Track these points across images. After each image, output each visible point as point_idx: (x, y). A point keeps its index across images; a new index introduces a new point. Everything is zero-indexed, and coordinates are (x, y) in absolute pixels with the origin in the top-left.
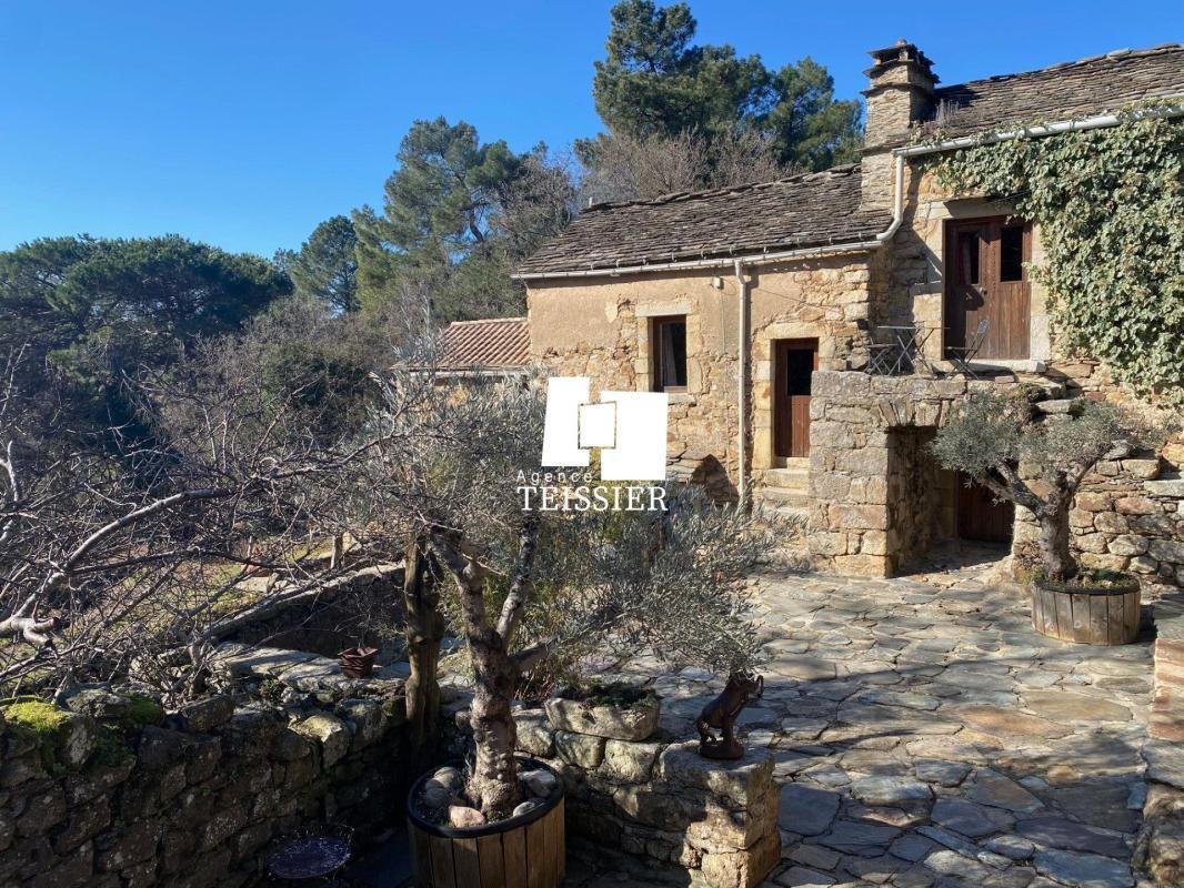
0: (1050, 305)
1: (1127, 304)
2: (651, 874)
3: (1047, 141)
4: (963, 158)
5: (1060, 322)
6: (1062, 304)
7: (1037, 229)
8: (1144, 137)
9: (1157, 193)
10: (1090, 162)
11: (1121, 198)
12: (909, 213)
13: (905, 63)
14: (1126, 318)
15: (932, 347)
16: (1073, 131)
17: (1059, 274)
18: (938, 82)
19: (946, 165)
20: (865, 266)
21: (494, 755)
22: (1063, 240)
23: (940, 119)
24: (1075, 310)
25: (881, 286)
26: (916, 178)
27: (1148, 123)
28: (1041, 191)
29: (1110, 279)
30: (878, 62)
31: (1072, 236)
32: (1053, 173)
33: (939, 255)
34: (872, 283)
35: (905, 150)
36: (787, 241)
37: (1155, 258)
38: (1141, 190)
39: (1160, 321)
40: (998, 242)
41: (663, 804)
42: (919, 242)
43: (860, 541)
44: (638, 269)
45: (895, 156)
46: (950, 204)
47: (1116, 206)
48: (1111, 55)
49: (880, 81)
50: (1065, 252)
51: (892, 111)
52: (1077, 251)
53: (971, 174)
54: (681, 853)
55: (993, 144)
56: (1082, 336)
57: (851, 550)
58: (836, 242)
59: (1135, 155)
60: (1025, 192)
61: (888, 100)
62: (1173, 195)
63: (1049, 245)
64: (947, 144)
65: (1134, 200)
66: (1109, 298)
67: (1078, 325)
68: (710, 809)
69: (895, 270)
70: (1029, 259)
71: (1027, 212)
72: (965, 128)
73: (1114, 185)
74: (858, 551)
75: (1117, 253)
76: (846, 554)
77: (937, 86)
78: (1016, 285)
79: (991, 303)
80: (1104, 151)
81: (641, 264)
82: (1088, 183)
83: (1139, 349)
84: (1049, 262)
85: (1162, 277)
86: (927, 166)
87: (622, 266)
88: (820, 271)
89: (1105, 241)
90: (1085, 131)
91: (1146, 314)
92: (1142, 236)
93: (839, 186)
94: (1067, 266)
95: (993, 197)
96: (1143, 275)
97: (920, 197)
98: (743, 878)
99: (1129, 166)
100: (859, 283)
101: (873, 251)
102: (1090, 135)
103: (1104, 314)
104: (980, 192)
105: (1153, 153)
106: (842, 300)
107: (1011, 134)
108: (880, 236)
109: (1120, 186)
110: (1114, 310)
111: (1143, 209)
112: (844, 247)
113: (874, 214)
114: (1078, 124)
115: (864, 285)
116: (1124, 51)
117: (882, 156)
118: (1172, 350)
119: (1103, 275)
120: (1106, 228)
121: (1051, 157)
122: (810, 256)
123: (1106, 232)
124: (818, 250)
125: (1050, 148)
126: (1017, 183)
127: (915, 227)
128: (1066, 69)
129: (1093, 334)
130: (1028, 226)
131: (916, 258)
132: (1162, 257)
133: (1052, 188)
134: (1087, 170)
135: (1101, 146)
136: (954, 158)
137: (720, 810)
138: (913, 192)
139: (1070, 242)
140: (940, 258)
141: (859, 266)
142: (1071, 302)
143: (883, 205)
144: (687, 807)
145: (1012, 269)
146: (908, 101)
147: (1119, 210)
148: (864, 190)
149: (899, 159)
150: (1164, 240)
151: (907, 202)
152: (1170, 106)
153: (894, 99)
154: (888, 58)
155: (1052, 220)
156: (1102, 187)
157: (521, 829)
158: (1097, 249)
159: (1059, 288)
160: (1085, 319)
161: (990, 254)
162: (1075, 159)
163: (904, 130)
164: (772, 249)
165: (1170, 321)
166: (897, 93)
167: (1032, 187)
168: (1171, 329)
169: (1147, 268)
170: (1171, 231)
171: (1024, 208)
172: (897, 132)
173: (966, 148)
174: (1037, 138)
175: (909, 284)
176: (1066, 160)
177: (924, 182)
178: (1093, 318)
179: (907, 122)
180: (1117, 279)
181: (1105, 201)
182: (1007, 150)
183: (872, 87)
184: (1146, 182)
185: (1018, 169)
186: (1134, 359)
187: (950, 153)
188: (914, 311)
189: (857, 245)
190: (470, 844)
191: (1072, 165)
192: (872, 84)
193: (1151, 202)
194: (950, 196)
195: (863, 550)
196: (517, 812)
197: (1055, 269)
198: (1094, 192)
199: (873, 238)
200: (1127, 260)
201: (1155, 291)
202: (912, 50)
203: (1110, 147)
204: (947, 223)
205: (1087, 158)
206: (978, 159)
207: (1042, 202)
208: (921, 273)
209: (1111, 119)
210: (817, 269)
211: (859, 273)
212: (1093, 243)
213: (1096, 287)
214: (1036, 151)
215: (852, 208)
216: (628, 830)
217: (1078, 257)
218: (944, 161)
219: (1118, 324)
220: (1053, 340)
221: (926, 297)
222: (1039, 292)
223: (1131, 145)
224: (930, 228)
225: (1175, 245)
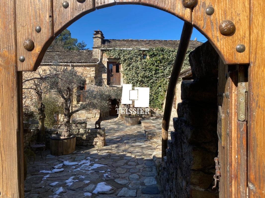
0: (123, 77)
1: (134, 77)
2: (88, 147)
3: (123, 51)
4: (110, 52)
5: (125, 80)
6: (125, 77)
7: (121, 65)
8: (136, 52)
9: (138, 61)
10: (129, 55)
11: (133, 61)
12: (101, 59)
13: (100, 34)
14: (134, 79)
15: (106, 83)
16: (126, 50)
17: (125, 72)
18: (104, 38)
19: (107, 52)
20: (94, 68)
21: (68, 128)
22: (125, 67)
23: (106, 44)
24: (127, 78)
25: (97, 71)
26: (102, 54)
27: (136, 51)
28: (122, 59)
29: (132, 73)
30: (95, 33)
31: (126, 66)
32: (124, 56)
33: (106, 67)
34: (96, 70)
35: (101, 48)
36: (80, 61)
37: (137, 71)
38: (136, 60)
39: (138, 80)
40: (115, 66)
41: (90, 136)
42: (103, 65)
43: (95, 115)
44: (48, 63)
45: (99, 49)
46: (108, 59)
47: (132, 62)
48: (130, 39)
49: (96, 36)
50: (126, 69)
51: (98, 41)
52: (127, 69)
53: (111, 54)
54: (93, 143)
55: (115, 50)
56: (128, 82)
57: (94, 117)
58: (89, 63)
59: (135, 55)
60: (120, 59)
61: (97, 40)
62: (140, 62)
63: (123, 67)
64: (108, 49)
65: (135, 62)
66: (132, 76)
67: (127, 80)
68: (98, 135)
69: (99, 69)
70: (120, 69)
71: (120, 62)
72: (111, 47)
73: (132, 59)
74: (95, 117)
75: (133, 69)
76: (93, 118)
77: (104, 39)
78: (118, 73)
79: (114, 76)
80: (131, 54)
81: (49, 62)
82: (128, 58)
83: (136, 84)
84: (123, 70)
85: (138, 73)
86: (104, 52)
87: (44, 62)
88: (86, 68)
89: (131, 67)
90: (128, 50)
91: (136, 79)
92: (136, 67)
93: (87, 53)
94: (126, 71)
95: (115, 59)
96: (136, 73)
97: (103, 57)
98: (103, 144)
99: (134, 56)
100: (93, 70)
101: (96, 65)
102: (129, 51)
103: (131, 78)
104: (113, 57)
105: (137, 55)
106: (90, 73)
107: (118, 49)
108: (97, 62)
109: (133, 59)
110: (132, 78)
111: (136, 63)
112: (91, 64)
113: (95, 59)
114: (127, 49)
115: (94, 71)
116: (131, 39)
117: (96, 49)
118: (140, 84)
119: (131, 73)
120: (131, 65)
121: (123, 53)
122: (84, 65)
123: (131, 66)
124: (86, 64)
125: (124, 52)
126: (119, 57)
127: (102, 62)
128: (123, 40)
129: (130, 81)
130: (120, 64)
131: (102, 67)
132: (138, 71)
133: (124, 58)
134: (129, 56)
135: (130, 53)
136: (109, 51)
137: (99, 135)
138: (102, 56)
139: (126, 67)
140: (107, 68)
141: (93, 67)
142: (126, 76)
143: (96, 58)
144: (94, 136)
145: (118, 71)
146: (101, 40)
147: (133, 63)
148: (93, 54)
149: (100, 50)
150: (139, 68)
151: (101, 58)
152: (139, 48)
153: (98, 40)
154: (97, 32)
155: (124, 63)
156: (130, 59)
157: (73, 139)
158: (130, 68)
159: (125, 74)
160: (128, 79)
161: (114, 68)
162: (127, 54)
163: (100, 45)
164: (77, 63)
165: (140, 80)
166: (99, 39)
167: (121, 57)
168: (140, 81)
169: (137, 72)
170: (140, 67)
171: (120, 61)
172: (99, 45)
173: (111, 50)
174: (121, 50)
175: (101, 72)
176: (126, 54)
177: (104, 54)
178: (130, 79)
179: (101, 44)
180: (133, 73)
181: (131, 61)
182: (117, 51)
183: (94, 37)
184: (136, 59)
185: (119, 54)
186: (135, 86)
187: (108, 50)
188: (102, 76)
189: (94, 64)
190: (66, 141)
191: (126, 55)
192: (94, 36)
193: (137, 62)
194: (108, 57)
195: (96, 117)
196: (71, 137)
197: (124, 71)
198: (129, 60)
199: (96, 63)
200: (134, 70)
201: (138, 76)
202: (101, 32)
203: (131, 53)
204: (107, 62)
205: (128, 54)
206: (113, 52)
207: (122, 60)
208: (103, 70)
209: (131, 49)
210: (86, 67)
211: (93, 69)
212: (129, 68)
213: (130, 74)
214: (121, 52)
215: (91, 57)
216: (84, 142)
217: (128, 69)
218: (107, 51)
219: (133, 80)
220: (124, 82)
221: (104, 74)
222: (122, 75)
223: (134, 53)
224: (105, 62)
225: (140, 69)
